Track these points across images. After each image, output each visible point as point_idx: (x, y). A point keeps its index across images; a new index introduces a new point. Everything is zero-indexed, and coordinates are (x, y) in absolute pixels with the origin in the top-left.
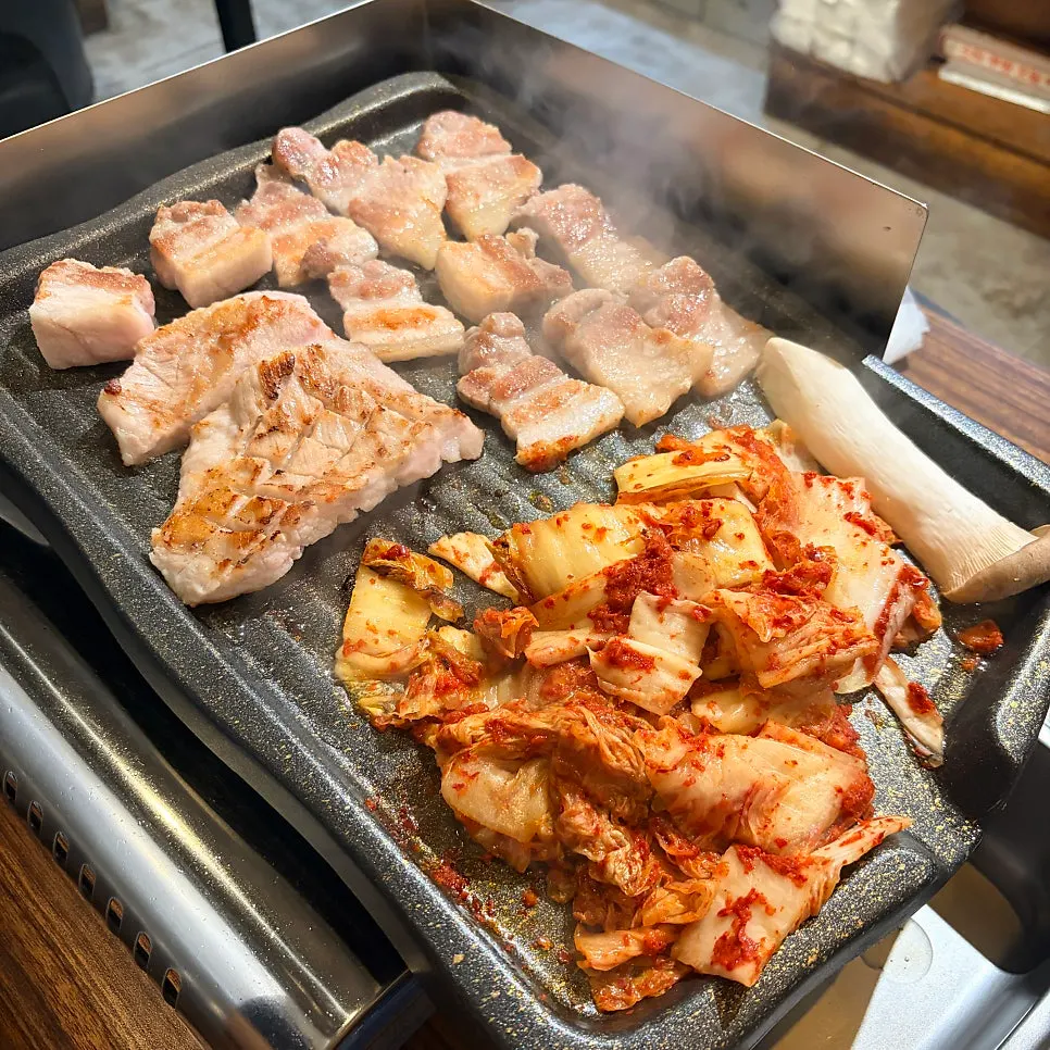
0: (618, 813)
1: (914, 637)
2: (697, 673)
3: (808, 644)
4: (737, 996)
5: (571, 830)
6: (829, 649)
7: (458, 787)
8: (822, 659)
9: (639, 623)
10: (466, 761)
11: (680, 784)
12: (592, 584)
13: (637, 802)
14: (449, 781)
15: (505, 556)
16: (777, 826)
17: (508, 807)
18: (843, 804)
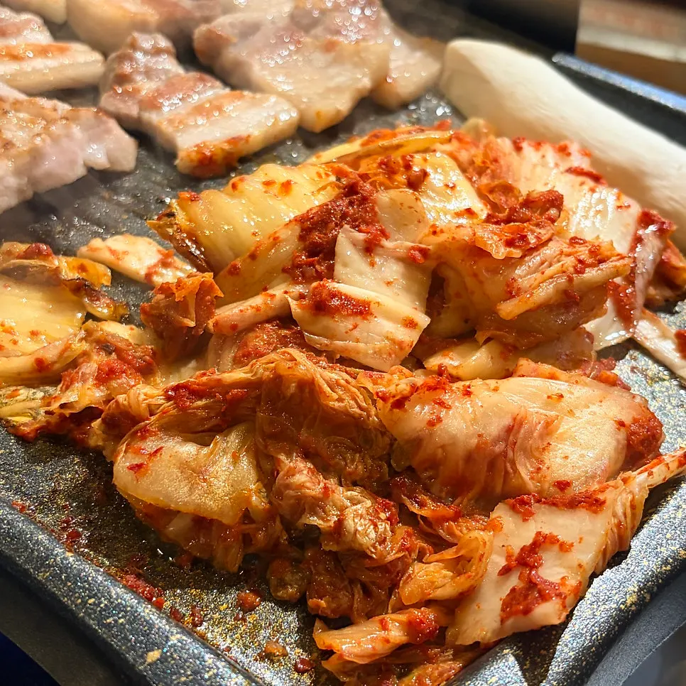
0: (350, 474)
1: (668, 293)
2: (424, 321)
3: (550, 265)
4: (543, 652)
5: (291, 492)
6: (575, 267)
7: (137, 468)
8: (570, 280)
9: (345, 265)
10: (143, 438)
11: (423, 425)
12: (284, 234)
13: (372, 458)
14: (122, 464)
15: (171, 225)
16: (554, 468)
17: (205, 480)
18: (628, 440)
